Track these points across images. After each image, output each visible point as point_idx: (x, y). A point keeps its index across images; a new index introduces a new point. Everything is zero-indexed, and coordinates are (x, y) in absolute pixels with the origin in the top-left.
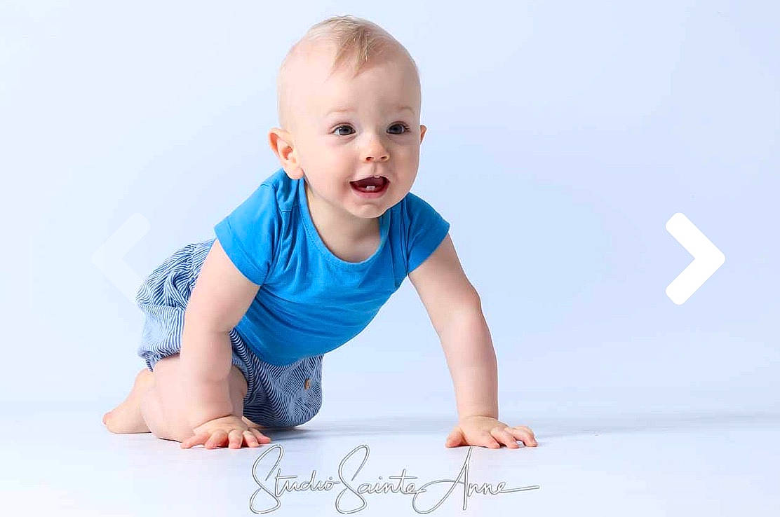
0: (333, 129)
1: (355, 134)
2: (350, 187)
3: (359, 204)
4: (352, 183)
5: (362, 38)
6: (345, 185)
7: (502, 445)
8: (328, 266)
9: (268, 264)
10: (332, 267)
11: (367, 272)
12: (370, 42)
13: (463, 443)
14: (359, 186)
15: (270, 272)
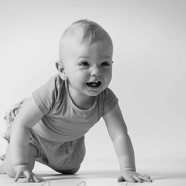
0: (81, 64)
1: (89, 66)
2: (86, 85)
3: (89, 91)
4: (87, 83)
5: (93, 29)
6: (84, 84)
7: (137, 182)
8: (74, 111)
9: (51, 108)
10: (76, 111)
11: (88, 114)
12: (96, 31)
13: (123, 180)
14: (90, 85)
15: (51, 111)
